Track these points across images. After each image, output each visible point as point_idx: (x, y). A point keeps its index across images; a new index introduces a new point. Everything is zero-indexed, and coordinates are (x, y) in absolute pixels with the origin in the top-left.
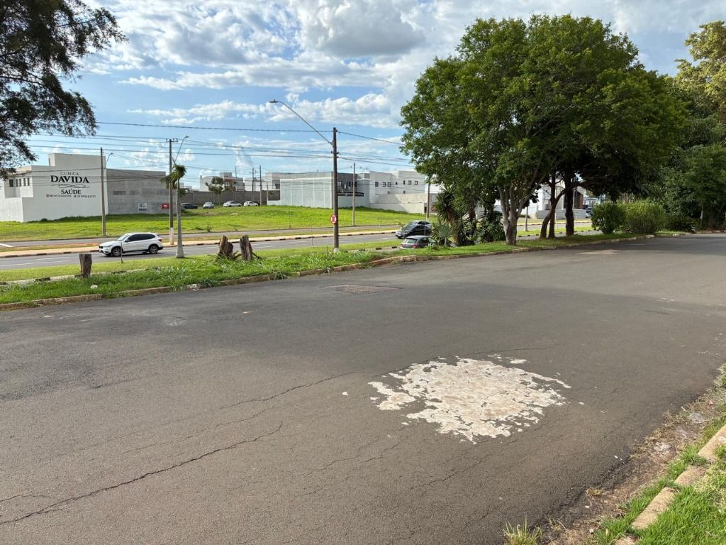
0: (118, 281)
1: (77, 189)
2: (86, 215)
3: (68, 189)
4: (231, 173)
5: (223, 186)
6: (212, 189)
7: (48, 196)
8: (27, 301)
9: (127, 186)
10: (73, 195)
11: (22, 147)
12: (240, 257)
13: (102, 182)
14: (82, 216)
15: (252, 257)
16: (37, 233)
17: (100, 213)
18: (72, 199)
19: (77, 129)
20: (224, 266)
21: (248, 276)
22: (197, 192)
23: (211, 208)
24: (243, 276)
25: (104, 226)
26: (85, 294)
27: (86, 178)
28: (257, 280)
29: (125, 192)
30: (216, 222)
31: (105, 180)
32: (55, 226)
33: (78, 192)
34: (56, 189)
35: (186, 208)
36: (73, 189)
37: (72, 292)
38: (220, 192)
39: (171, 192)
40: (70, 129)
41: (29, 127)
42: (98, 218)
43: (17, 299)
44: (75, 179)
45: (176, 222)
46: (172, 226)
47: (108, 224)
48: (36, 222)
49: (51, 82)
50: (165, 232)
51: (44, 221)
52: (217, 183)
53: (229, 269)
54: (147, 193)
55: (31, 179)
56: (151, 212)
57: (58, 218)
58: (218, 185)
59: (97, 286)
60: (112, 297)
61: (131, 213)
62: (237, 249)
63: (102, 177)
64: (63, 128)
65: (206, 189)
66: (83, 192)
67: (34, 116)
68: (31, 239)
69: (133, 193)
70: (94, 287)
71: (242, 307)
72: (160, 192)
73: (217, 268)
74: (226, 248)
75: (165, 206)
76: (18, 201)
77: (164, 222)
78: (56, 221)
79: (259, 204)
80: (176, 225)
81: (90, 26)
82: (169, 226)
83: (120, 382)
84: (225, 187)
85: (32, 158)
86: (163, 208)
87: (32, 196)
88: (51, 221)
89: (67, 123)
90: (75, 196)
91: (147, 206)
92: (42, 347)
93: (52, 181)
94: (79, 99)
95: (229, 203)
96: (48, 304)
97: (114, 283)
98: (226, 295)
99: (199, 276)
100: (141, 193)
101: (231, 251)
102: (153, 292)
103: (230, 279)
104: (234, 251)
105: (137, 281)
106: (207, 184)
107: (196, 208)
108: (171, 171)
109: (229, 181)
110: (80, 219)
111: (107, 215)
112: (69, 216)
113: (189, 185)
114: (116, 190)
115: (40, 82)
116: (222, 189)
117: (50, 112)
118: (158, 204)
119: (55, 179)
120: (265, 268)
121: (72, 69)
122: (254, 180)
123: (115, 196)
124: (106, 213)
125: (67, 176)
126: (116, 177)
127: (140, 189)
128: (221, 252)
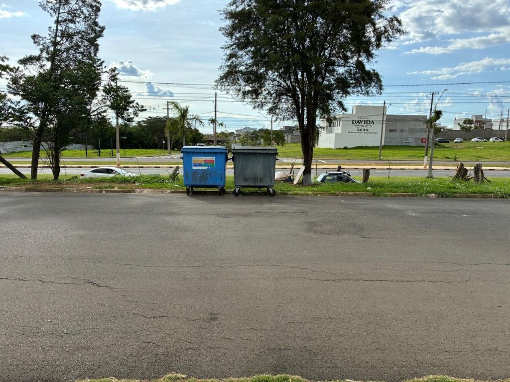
0: (384, 187)
1: (366, 128)
2: (370, 145)
3: (361, 128)
4: (482, 116)
5: (473, 126)
6: (463, 128)
7: (349, 132)
8: (333, 192)
9: (399, 126)
10: (364, 132)
11: (341, 104)
12: (473, 180)
13: (383, 124)
14: (367, 145)
15: (482, 180)
16: (341, 156)
17: (379, 144)
18: (363, 134)
19: (372, 92)
20: (458, 185)
21: (476, 193)
22: (450, 130)
23: (460, 142)
24: (471, 192)
25: (380, 153)
26: (363, 192)
27: (373, 121)
28: (483, 196)
29: (396, 130)
30: (463, 153)
31: (384, 122)
32: (351, 152)
33: (367, 130)
34: (354, 128)
35: (440, 142)
36: (364, 128)
37: (357, 190)
38: (470, 131)
39: (429, 130)
40: (368, 93)
41: (346, 93)
42: (377, 148)
43: (328, 190)
44: (366, 122)
45: (430, 152)
46: (426, 155)
47: (383, 151)
48: (341, 149)
49: (360, 65)
50: (421, 159)
51: (346, 148)
52: (468, 124)
53: (461, 186)
54: (412, 131)
55: (341, 122)
56: (413, 144)
57: (353, 147)
58: (468, 125)
59: (370, 188)
60: (378, 195)
61: (399, 145)
62: (471, 174)
63: (383, 120)
64: (364, 92)
65: (458, 128)
66: (370, 130)
67: (349, 87)
68: (337, 159)
69: (402, 131)
70: (369, 188)
71: (463, 212)
72: (421, 131)
73: (452, 185)
74: (462, 172)
75: (424, 140)
76: (333, 135)
77: (422, 152)
78: (352, 148)
79: (504, 141)
80: (429, 154)
81: (385, 28)
82: (424, 155)
83: (376, 237)
84: (475, 126)
85: (345, 110)
86: (422, 142)
87: (340, 133)
88: (349, 149)
89: (366, 88)
90: (365, 133)
91: (411, 141)
92: (339, 214)
93: (353, 123)
94: (374, 73)
95: (476, 139)
96: (343, 195)
97: (381, 187)
98: (455, 204)
99: (437, 189)
100: (408, 131)
101: (466, 174)
102: (404, 196)
103: (460, 193)
104: (468, 174)
105: (395, 187)
106: (459, 124)
107: (448, 142)
108: (430, 115)
109: (480, 121)
110: (366, 148)
111: (384, 146)
112: (360, 145)
113: (445, 125)
114: (391, 128)
115: (354, 66)
116: (471, 128)
117: (358, 84)
118: (419, 138)
119: (354, 122)
120: (491, 188)
121: (372, 58)
122: (502, 121)
123: (390, 133)
124: (383, 144)
125: (362, 120)
126: (393, 120)
127: (407, 128)
128: (457, 174)
